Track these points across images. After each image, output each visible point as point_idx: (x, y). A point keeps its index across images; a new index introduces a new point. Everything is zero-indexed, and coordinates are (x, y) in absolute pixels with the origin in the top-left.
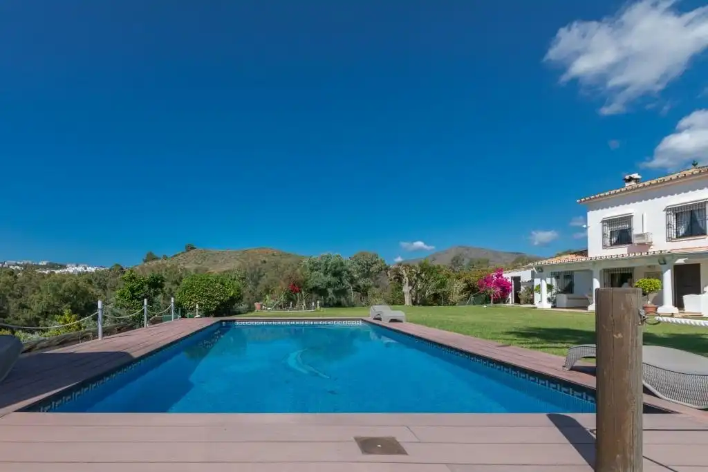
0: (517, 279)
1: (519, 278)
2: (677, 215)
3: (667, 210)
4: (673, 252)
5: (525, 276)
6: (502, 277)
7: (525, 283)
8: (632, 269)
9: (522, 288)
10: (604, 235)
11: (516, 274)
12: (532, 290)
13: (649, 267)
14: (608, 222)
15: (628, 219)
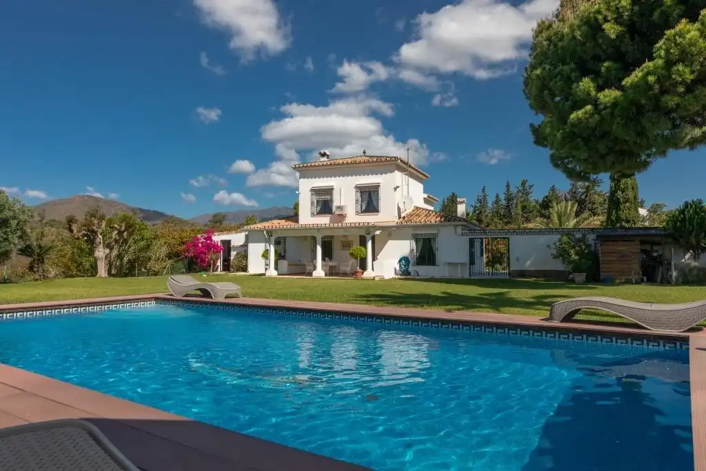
0: (227, 243)
1: (229, 242)
2: (361, 192)
3: (357, 187)
4: (376, 224)
5: (237, 239)
6: (211, 240)
7: (236, 248)
8: (332, 237)
9: (233, 254)
10: (312, 203)
11: (225, 237)
12: (244, 255)
13: (345, 236)
14: (316, 191)
15: (329, 191)
